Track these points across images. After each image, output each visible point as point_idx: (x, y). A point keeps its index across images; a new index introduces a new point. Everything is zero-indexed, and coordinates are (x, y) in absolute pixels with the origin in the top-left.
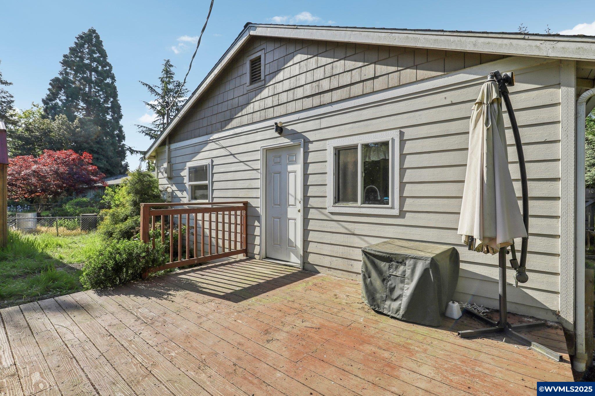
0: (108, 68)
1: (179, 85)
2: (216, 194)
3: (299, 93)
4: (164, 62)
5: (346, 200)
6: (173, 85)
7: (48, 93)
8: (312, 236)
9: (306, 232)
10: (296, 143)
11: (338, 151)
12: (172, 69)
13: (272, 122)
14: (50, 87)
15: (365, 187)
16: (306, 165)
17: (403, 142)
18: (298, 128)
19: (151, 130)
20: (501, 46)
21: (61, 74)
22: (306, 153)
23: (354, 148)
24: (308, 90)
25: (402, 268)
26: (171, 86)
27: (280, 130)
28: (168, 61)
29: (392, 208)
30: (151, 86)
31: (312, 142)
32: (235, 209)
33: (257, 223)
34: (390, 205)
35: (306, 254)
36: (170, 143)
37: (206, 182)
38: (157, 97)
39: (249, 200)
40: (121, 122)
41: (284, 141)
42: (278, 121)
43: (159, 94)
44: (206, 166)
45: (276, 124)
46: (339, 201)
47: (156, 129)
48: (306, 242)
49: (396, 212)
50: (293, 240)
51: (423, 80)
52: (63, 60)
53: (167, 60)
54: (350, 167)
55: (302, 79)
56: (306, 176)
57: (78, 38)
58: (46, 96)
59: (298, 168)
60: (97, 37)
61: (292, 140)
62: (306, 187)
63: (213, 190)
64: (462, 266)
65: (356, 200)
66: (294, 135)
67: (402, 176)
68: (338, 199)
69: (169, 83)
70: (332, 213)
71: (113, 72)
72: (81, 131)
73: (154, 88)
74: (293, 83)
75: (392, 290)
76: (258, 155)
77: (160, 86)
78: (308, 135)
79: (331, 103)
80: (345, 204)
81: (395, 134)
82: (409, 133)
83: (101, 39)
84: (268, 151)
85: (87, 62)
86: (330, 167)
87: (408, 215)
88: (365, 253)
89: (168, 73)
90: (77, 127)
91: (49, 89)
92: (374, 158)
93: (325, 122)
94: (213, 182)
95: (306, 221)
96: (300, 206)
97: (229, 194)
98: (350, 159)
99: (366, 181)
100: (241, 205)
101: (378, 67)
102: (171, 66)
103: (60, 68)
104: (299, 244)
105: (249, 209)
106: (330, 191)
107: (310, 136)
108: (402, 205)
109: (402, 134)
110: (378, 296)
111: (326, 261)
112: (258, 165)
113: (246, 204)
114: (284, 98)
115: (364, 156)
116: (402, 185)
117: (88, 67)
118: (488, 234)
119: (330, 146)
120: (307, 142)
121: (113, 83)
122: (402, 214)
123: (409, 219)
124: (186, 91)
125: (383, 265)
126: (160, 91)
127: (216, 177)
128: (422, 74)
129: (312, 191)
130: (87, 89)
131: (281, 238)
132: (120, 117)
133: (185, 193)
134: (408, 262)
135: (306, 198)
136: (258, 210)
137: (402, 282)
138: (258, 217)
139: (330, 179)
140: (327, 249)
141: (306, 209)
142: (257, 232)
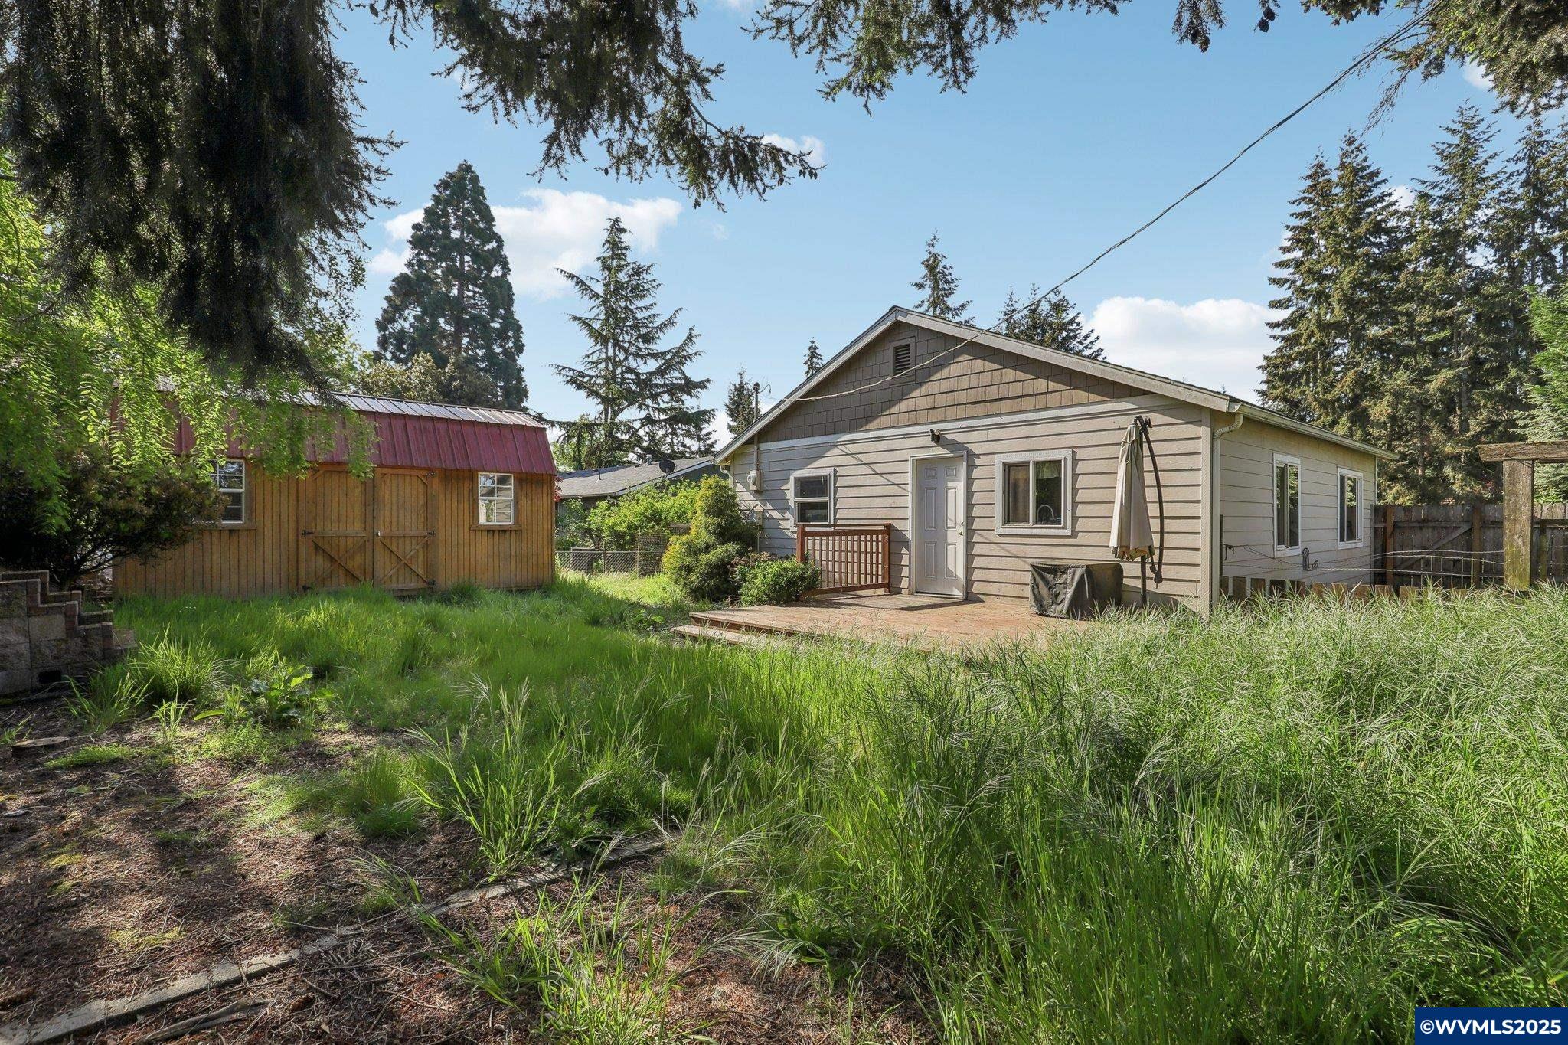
0: (493, 245)
1: (638, 272)
2: (840, 514)
3: (962, 397)
4: (608, 225)
5: (1017, 520)
6: (627, 274)
7: (385, 305)
8: (977, 562)
9: (970, 557)
10: (958, 453)
11: (1008, 468)
12: (624, 237)
13: (927, 428)
14: (391, 293)
15: (1037, 507)
16: (970, 481)
17: (1075, 462)
18: (960, 438)
19: (584, 375)
20: (1154, 386)
21: (410, 265)
22: (971, 467)
23: (1026, 465)
24: (973, 396)
25: (1064, 576)
26: (622, 277)
27: (937, 439)
28: (616, 221)
29: (1065, 528)
30: (583, 278)
31: (978, 456)
32: (877, 532)
33: (904, 551)
34: (1062, 525)
35: (970, 582)
36: (759, 442)
37: (826, 499)
38: (594, 302)
39: (892, 522)
40: (521, 360)
41: (941, 452)
42: (935, 427)
43: (598, 296)
44: (825, 477)
45: (932, 431)
46: (1009, 521)
47: (591, 373)
48: (969, 569)
49: (1068, 532)
50: (953, 570)
51: (1094, 403)
52: (412, 237)
53: (614, 218)
54: (1021, 484)
55: (965, 383)
56: (970, 493)
57: (437, 187)
58: (381, 312)
59: (961, 485)
60: (475, 180)
61: (952, 451)
62: (970, 506)
63: (836, 510)
64: (1125, 581)
65: (1027, 521)
66: (953, 445)
67: (1074, 495)
68: (1008, 519)
69: (620, 268)
70: (1001, 536)
71: (505, 251)
72: (462, 387)
73: (587, 282)
74: (953, 384)
75: (1057, 596)
76: (908, 466)
77: (601, 277)
78: (973, 448)
79: (1000, 415)
80: (1016, 525)
81: (1068, 454)
82: (1082, 454)
83: (480, 184)
84: (919, 463)
85: (456, 234)
86: (998, 484)
87: (1080, 534)
88: (1033, 566)
89: (616, 247)
90: (452, 378)
91: (388, 299)
92: (1047, 474)
93: (993, 434)
94: (836, 499)
95: (970, 544)
96: (963, 529)
97: (862, 514)
98: (1021, 475)
99: (1039, 501)
100: (883, 528)
101: (1051, 383)
102: (623, 231)
103: (408, 253)
104: (961, 573)
105: (892, 533)
106: (998, 511)
107: (976, 449)
108: (1074, 525)
109: (1074, 454)
110: (1045, 603)
111: (994, 589)
112: (908, 478)
113: (888, 527)
114: (941, 400)
115: (1037, 474)
116: (1075, 505)
117: (460, 246)
118: (1124, 544)
119: (1000, 460)
120: (971, 456)
121: (504, 275)
122: (1074, 534)
123: (1082, 539)
124: (654, 284)
125: (1050, 577)
126: (599, 289)
127: (840, 493)
128: (1093, 397)
129: (977, 511)
130: (455, 292)
131: (936, 566)
132: (520, 348)
133: (788, 515)
134: (1070, 571)
135: (970, 519)
136: (907, 534)
137: (1065, 588)
138: (906, 543)
139: (999, 498)
140: (994, 576)
141: (970, 532)
142: (905, 560)
